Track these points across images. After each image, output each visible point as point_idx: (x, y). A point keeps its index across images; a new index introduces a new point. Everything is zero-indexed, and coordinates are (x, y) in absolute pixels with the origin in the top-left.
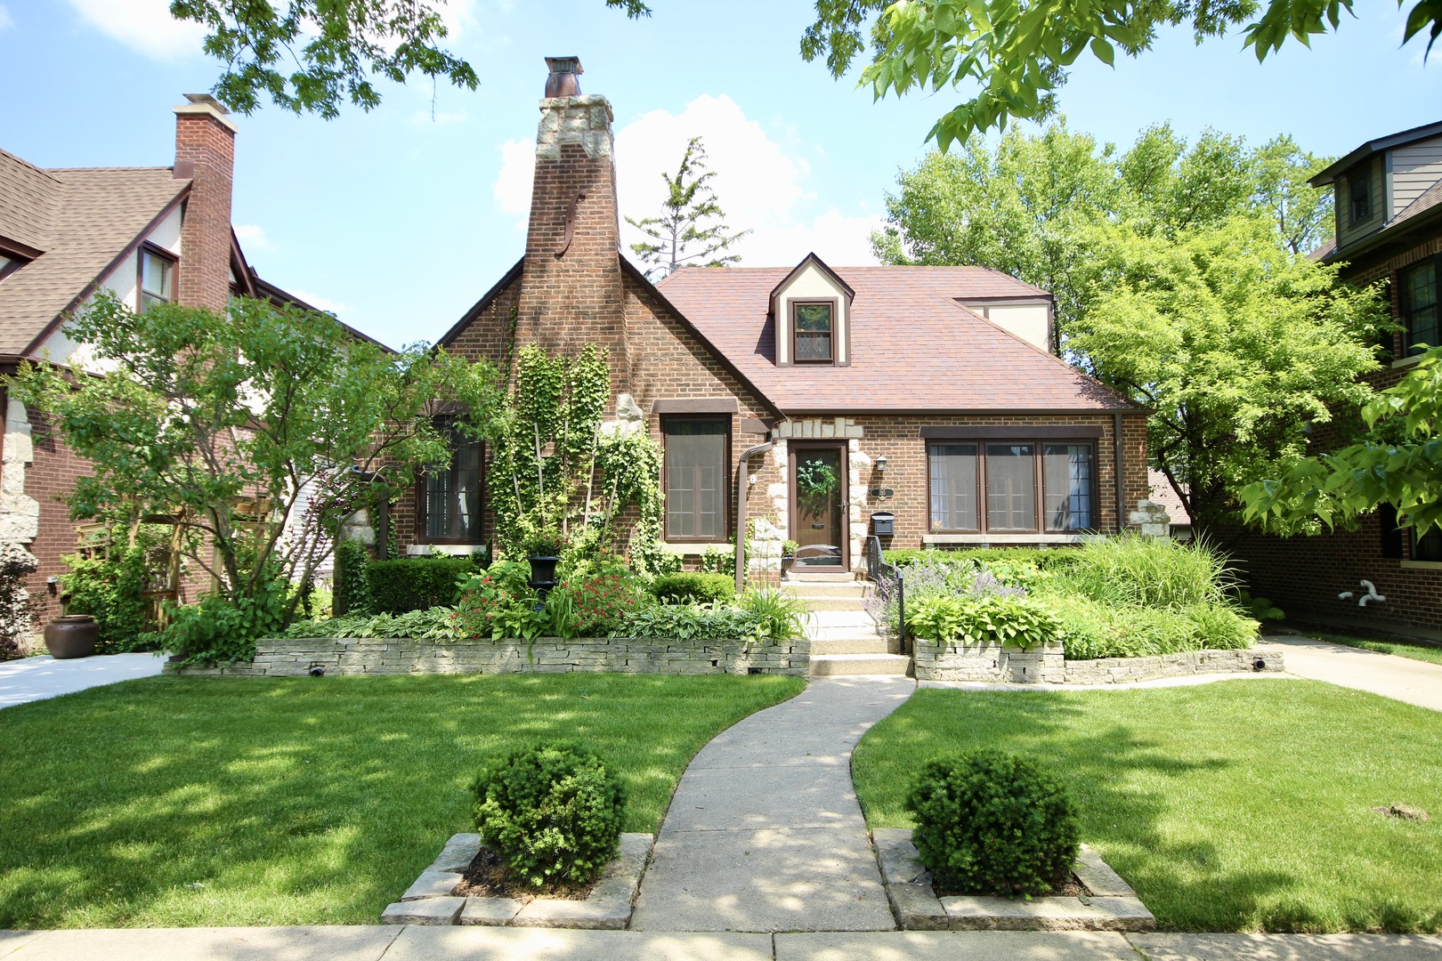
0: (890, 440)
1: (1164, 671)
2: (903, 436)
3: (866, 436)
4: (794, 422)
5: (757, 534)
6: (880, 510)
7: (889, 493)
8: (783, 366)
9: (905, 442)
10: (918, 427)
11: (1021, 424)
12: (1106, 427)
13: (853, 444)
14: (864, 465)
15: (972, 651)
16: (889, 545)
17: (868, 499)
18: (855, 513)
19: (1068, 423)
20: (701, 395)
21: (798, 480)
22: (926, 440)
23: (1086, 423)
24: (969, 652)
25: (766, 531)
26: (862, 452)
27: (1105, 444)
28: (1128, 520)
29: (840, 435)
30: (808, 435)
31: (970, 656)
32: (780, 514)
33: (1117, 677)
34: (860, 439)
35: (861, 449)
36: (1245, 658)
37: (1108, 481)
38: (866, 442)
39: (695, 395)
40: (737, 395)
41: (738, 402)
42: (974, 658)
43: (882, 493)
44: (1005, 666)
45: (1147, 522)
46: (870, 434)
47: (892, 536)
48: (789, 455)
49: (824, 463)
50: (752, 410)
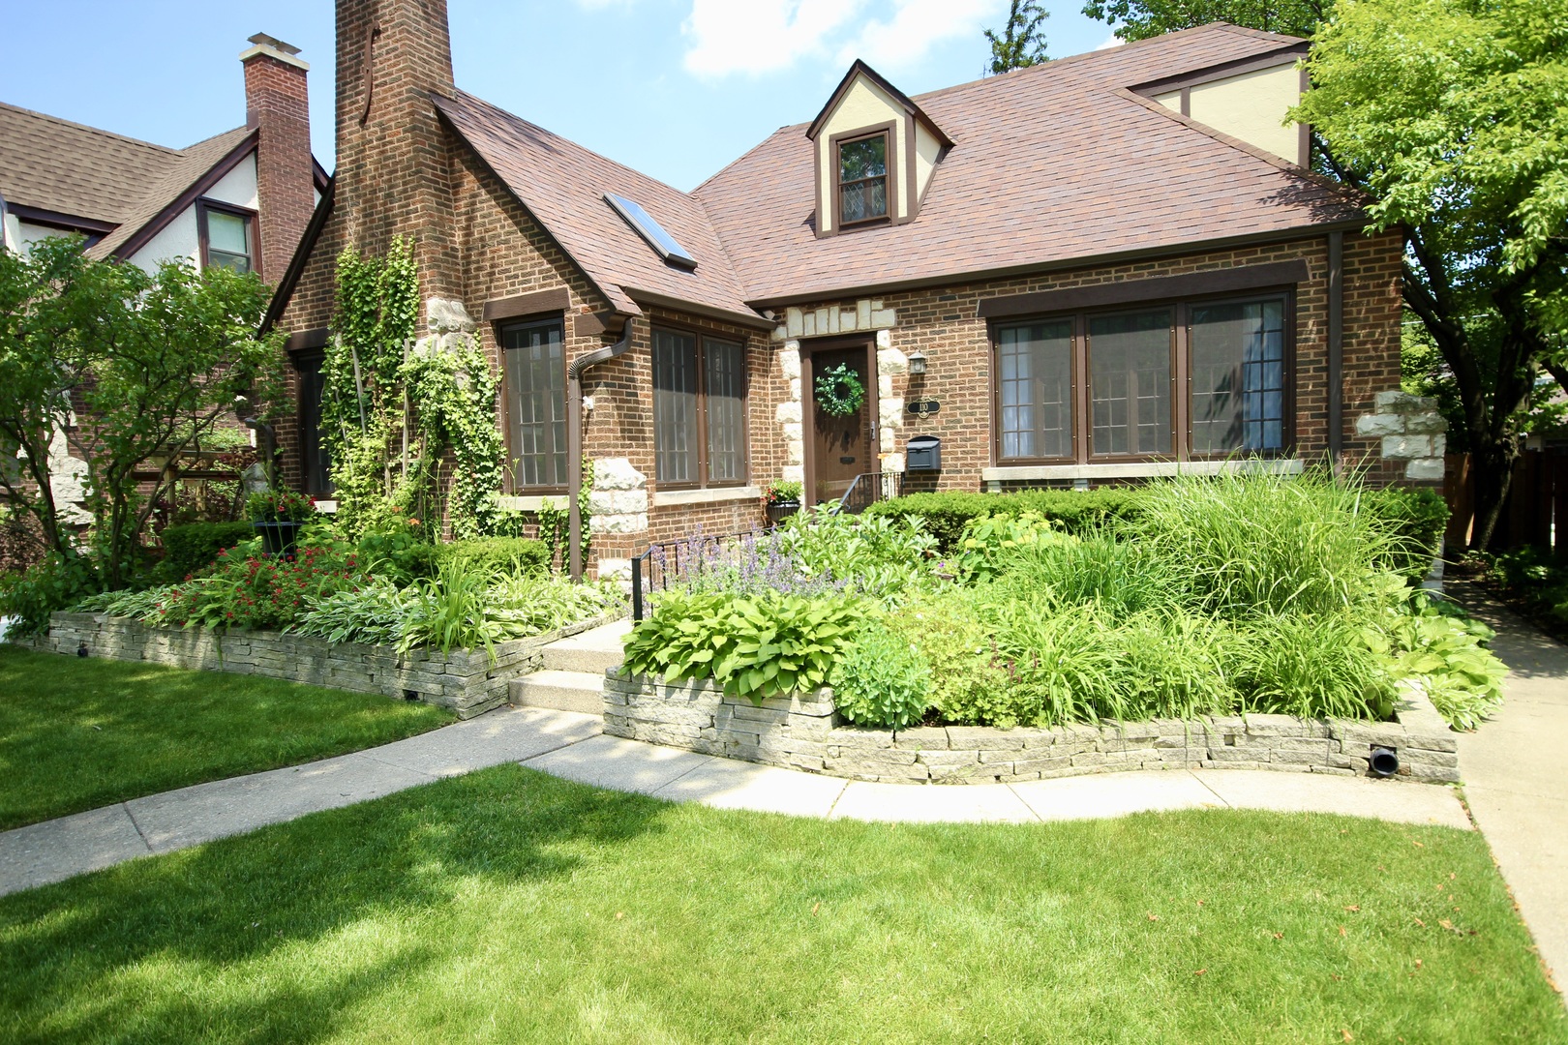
0: (933, 326)
1: (1109, 759)
2: (951, 318)
3: (899, 323)
4: (805, 314)
5: (597, 482)
6: (921, 433)
7: (934, 407)
8: (827, 236)
9: (956, 326)
10: (974, 302)
11: (1146, 275)
12: (1311, 262)
13: (883, 338)
14: (897, 367)
15: (677, 695)
16: (935, 485)
17: (905, 418)
18: (887, 439)
19: (1234, 262)
20: (530, 289)
21: (816, 396)
22: (989, 321)
23: (1272, 258)
24: (674, 696)
25: (606, 476)
26: (895, 349)
27: (1310, 292)
28: (1352, 430)
29: (864, 325)
30: (823, 331)
31: (675, 704)
32: (792, 444)
33: (939, 771)
34: (892, 329)
35: (894, 344)
36: (1348, 743)
37: (1311, 362)
38: (901, 332)
39: (524, 290)
40: (568, 281)
41: (570, 292)
42: (681, 707)
43: (923, 407)
44: (727, 727)
45: (1393, 433)
46: (906, 320)
47: (939, 471)
48: (802, 361)
49: (848, 370)
50: (585, 301)
